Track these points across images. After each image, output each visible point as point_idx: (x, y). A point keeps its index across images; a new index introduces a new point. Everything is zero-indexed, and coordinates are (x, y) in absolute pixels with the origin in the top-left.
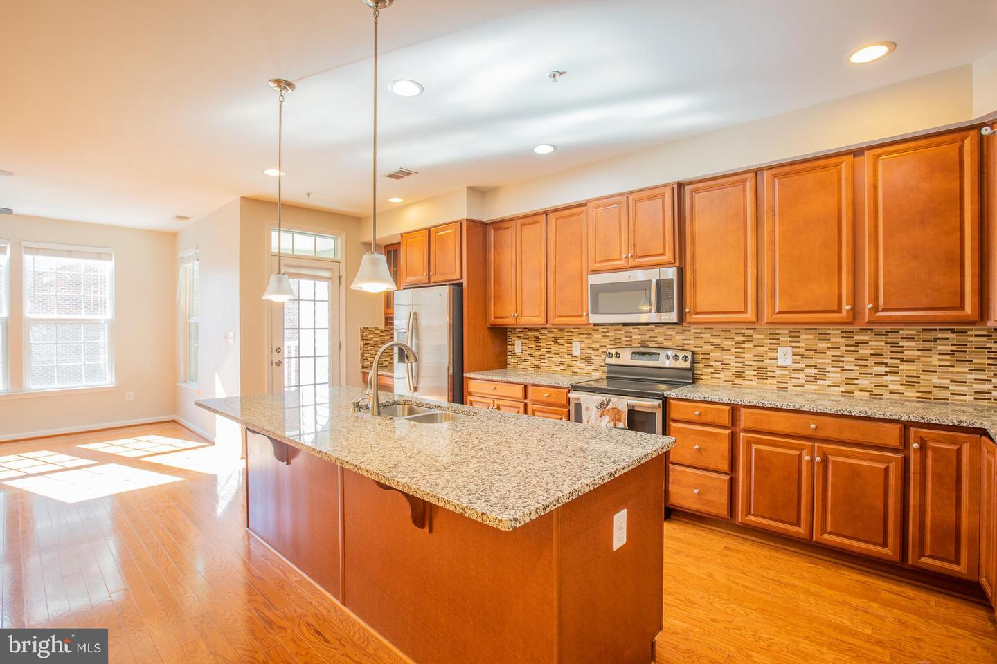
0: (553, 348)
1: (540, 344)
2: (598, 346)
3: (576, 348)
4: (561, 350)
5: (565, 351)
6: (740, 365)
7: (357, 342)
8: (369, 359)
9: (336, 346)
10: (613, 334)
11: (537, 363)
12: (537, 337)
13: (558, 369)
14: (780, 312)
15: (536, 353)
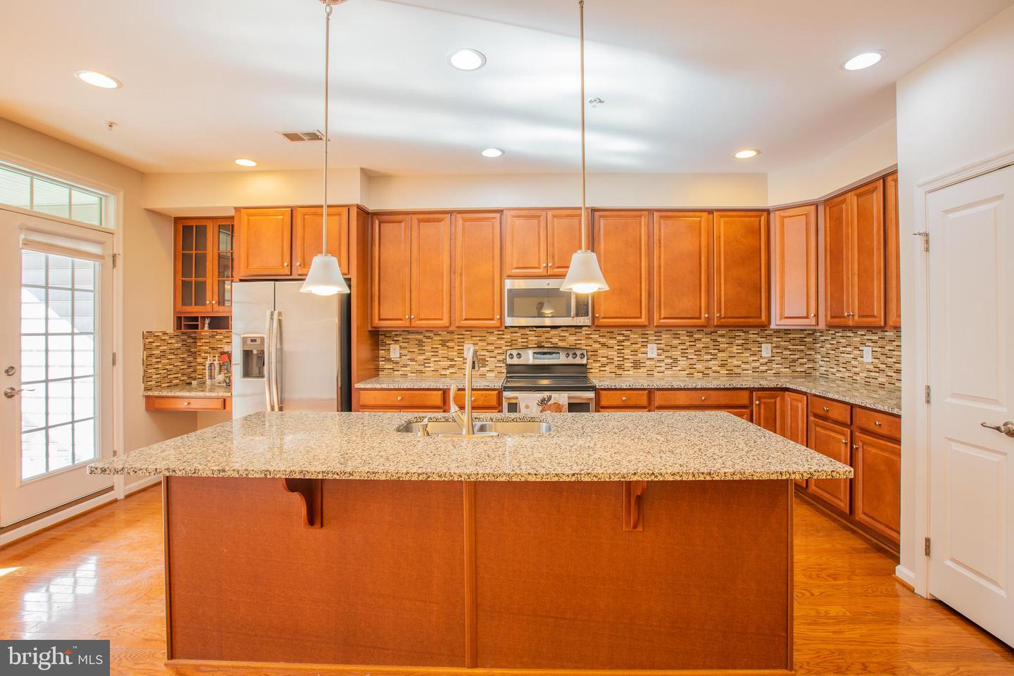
0: (440, 352)
1: (424, 348)
2: (493, 348)
3: (469, 350)
4: (450, 353)
5: (456, 353)
6: (621, 359)
7: (140, 354)
8: (154, 376)
9: (107, 360)
10: (509, 336)
11: (421, 368)
12: (420, 341)
13: (447, 372)
14: (664, 318)
15: (419, 357)
